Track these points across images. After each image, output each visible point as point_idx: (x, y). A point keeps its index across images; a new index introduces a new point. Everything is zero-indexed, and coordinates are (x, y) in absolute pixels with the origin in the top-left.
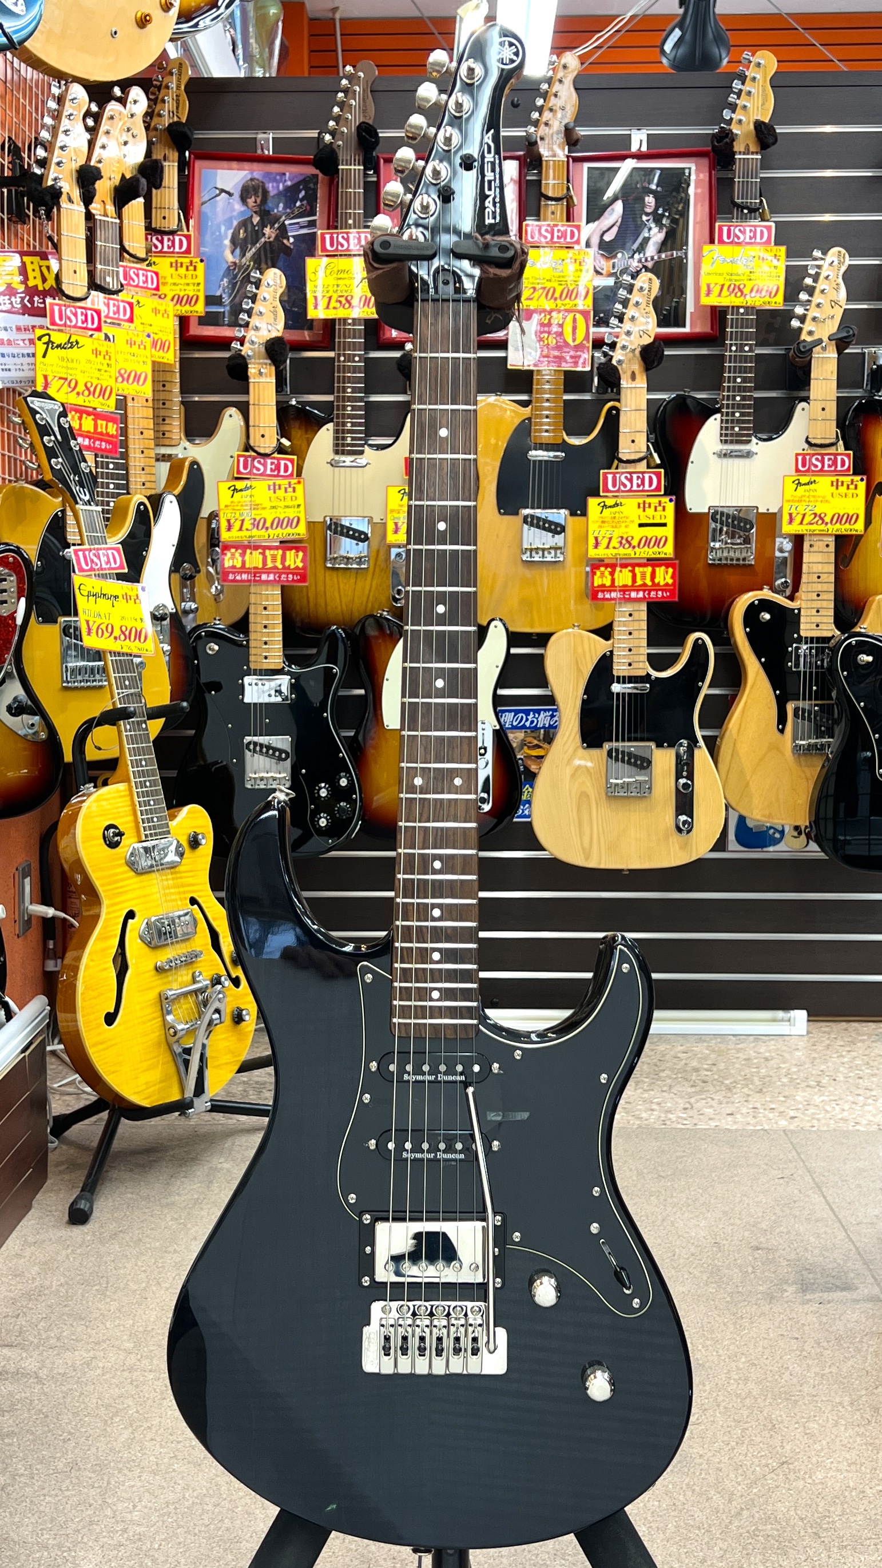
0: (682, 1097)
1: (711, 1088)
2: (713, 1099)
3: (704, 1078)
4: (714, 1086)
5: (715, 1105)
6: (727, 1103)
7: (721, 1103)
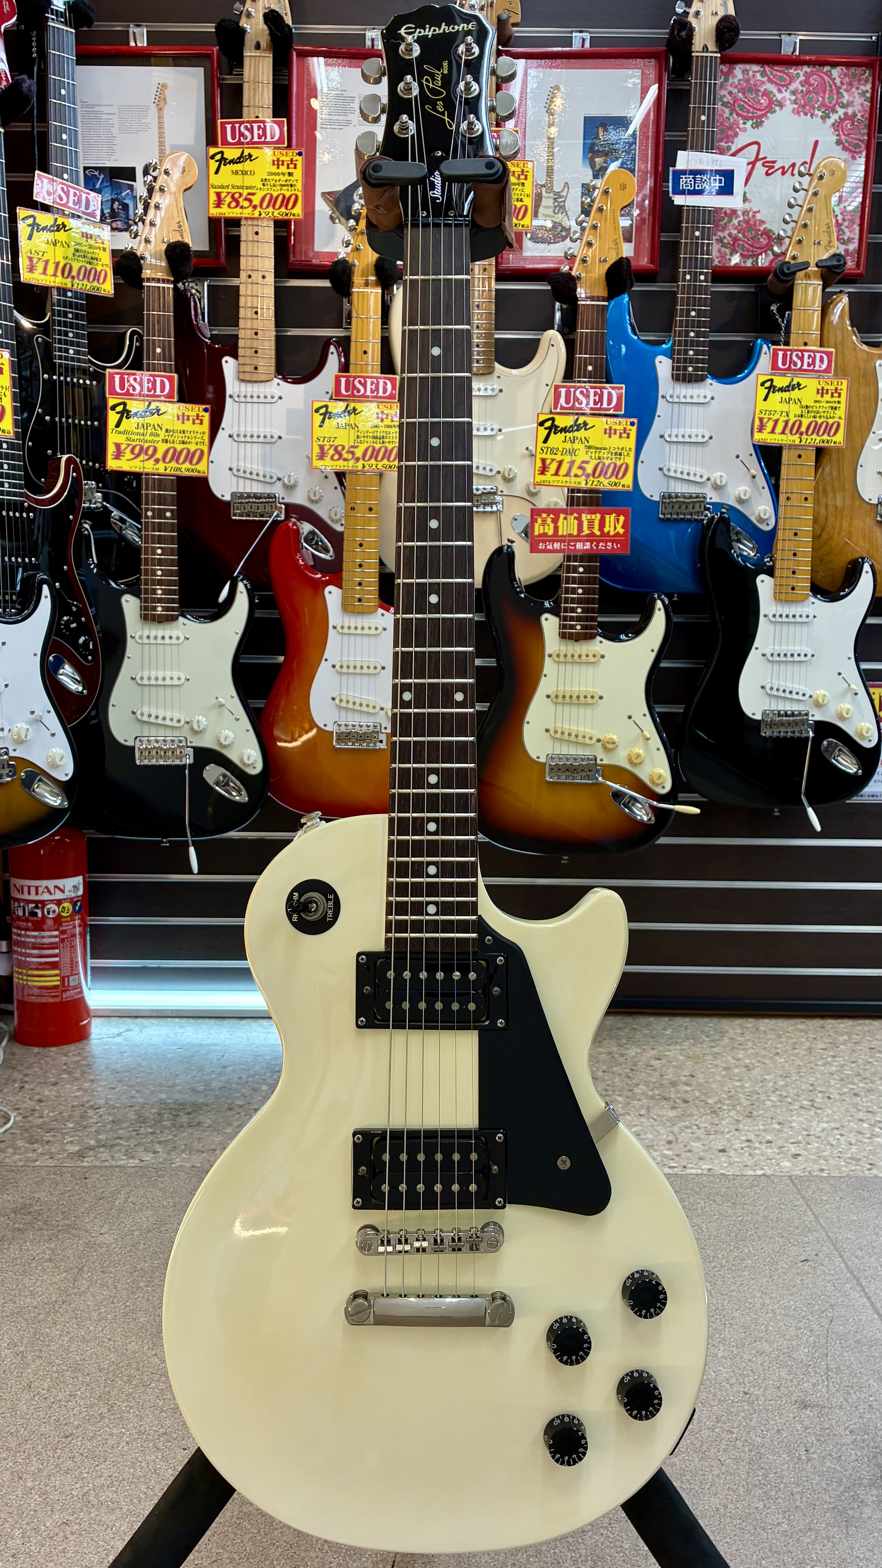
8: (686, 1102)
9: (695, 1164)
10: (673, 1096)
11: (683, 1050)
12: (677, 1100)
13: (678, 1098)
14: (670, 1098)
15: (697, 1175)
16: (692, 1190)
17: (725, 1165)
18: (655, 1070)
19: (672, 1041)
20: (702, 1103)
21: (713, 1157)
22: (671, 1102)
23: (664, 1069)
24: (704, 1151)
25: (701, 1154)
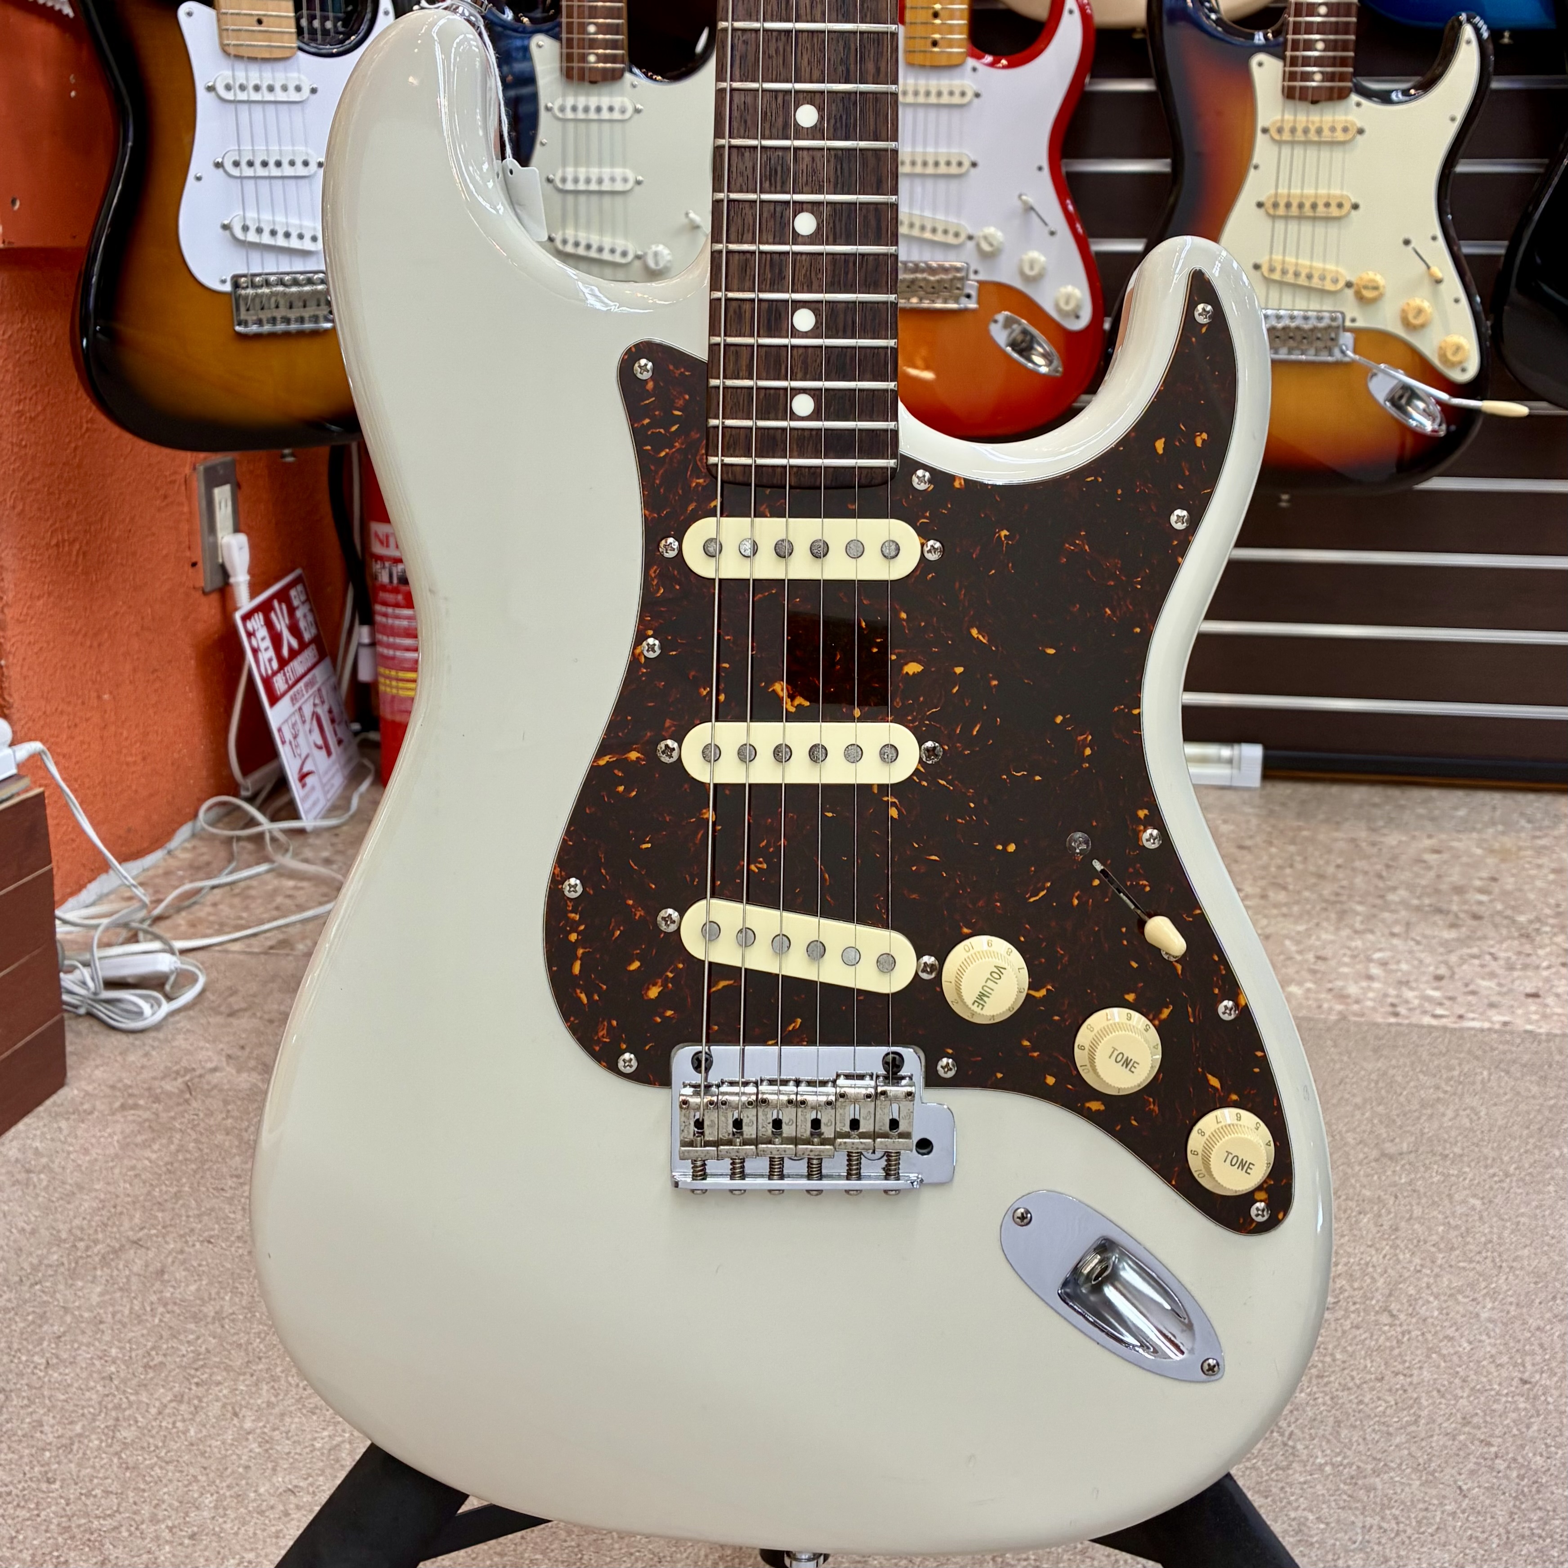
0: (1432, 951)
1: (1491, 933)
2: (1495, 958)
3: (1475, 908)
4: (1496, 926)
5: (1500, 972)
6: (1525, 967)
7: (1511, 968)
8: (1476, 917)
9: (1481, 1014)
10: (1455, 908)
11: (1485, 840)
12: (1462, 915)
13: (1466, 912)
14: (1448, 912)
15: (1482, 1030)
16: (1470, 1052)
17: (1535, 1017)
18: (1430, 868)
19: (1465, 826)
20: (1505, 922)
21: (1516, 1004)
22: (1451, 918)
23: (1445, 867)
24: (1499, 994)
25: (1494, 999)
